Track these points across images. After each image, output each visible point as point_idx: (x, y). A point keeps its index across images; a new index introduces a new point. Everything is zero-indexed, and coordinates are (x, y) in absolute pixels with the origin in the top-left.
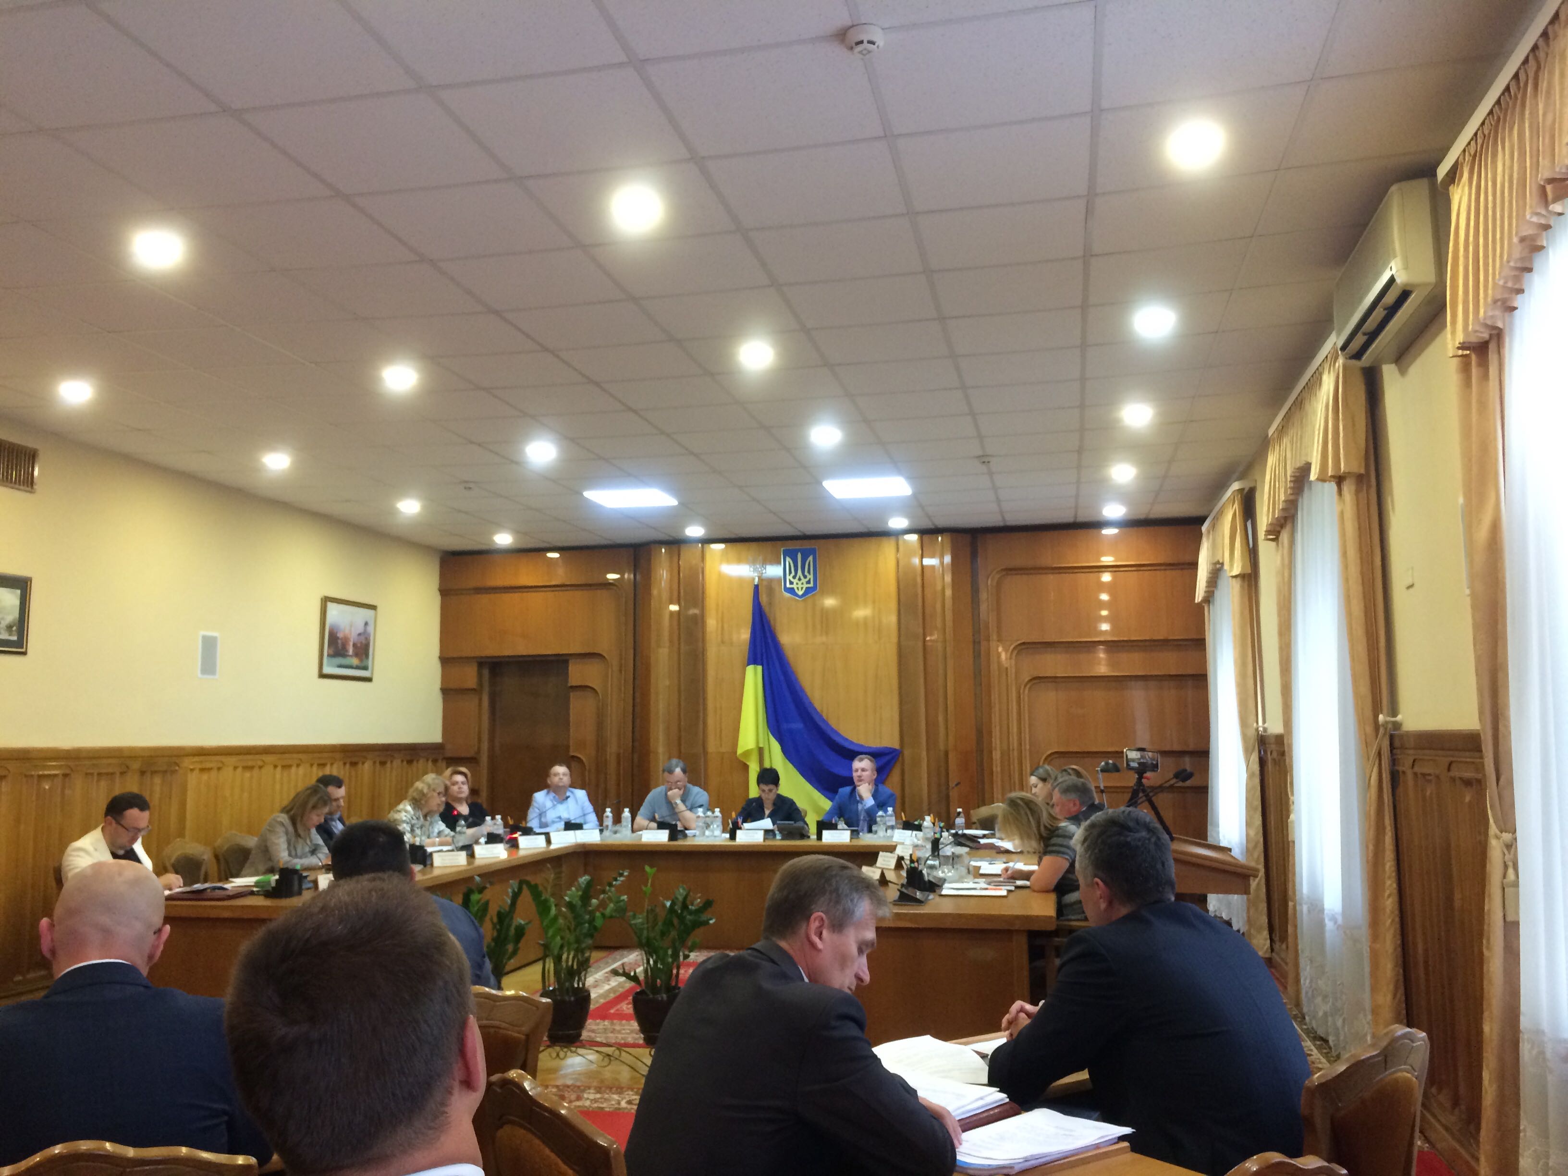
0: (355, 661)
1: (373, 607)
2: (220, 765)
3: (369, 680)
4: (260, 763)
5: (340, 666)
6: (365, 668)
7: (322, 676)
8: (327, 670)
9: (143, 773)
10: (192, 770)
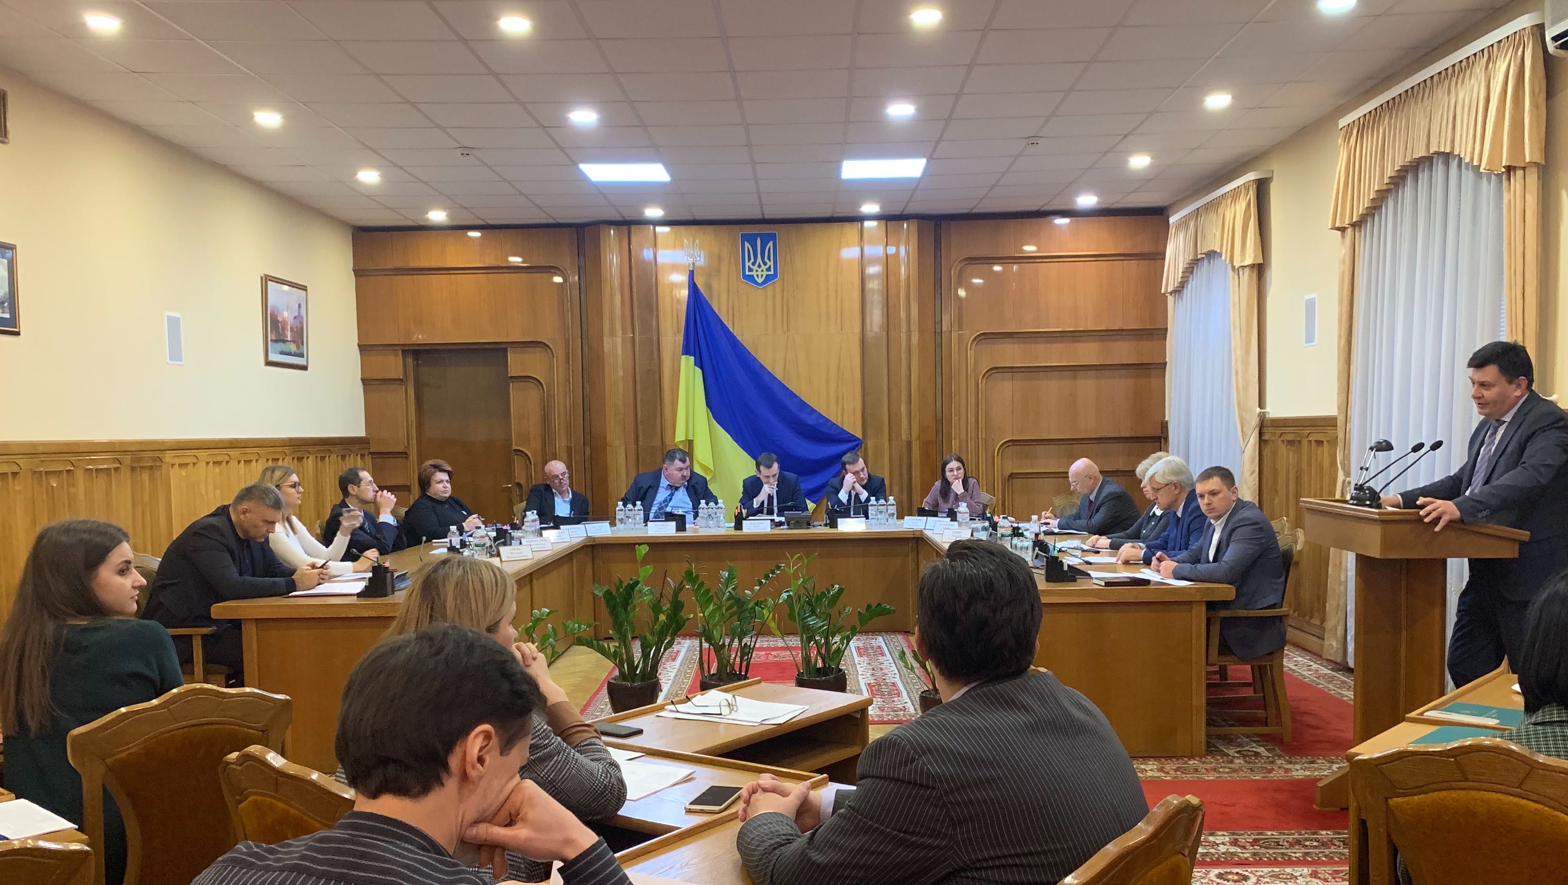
0: (293, 348)
1: (304, 288)
2: (195, 461)
3: (304, 368)
4: (226, 458)
5: (282, 353)
6: (301, 355)
7: (269, 363)
8: (273, 357)
9: (133, 469)
10: (173, 465)
